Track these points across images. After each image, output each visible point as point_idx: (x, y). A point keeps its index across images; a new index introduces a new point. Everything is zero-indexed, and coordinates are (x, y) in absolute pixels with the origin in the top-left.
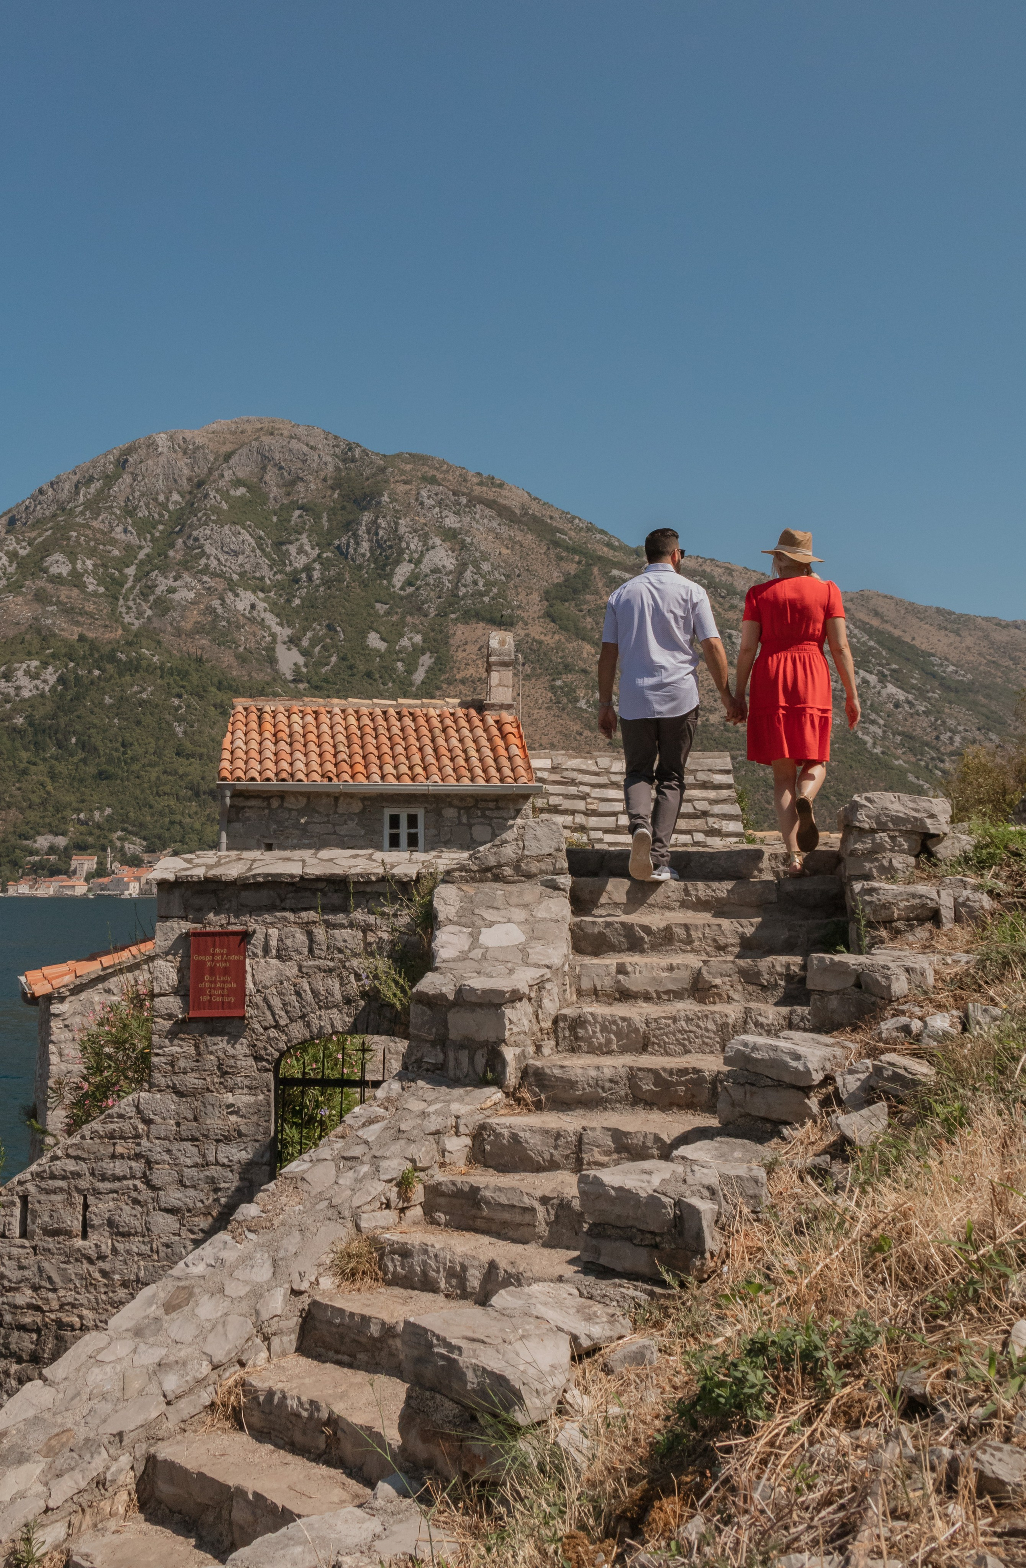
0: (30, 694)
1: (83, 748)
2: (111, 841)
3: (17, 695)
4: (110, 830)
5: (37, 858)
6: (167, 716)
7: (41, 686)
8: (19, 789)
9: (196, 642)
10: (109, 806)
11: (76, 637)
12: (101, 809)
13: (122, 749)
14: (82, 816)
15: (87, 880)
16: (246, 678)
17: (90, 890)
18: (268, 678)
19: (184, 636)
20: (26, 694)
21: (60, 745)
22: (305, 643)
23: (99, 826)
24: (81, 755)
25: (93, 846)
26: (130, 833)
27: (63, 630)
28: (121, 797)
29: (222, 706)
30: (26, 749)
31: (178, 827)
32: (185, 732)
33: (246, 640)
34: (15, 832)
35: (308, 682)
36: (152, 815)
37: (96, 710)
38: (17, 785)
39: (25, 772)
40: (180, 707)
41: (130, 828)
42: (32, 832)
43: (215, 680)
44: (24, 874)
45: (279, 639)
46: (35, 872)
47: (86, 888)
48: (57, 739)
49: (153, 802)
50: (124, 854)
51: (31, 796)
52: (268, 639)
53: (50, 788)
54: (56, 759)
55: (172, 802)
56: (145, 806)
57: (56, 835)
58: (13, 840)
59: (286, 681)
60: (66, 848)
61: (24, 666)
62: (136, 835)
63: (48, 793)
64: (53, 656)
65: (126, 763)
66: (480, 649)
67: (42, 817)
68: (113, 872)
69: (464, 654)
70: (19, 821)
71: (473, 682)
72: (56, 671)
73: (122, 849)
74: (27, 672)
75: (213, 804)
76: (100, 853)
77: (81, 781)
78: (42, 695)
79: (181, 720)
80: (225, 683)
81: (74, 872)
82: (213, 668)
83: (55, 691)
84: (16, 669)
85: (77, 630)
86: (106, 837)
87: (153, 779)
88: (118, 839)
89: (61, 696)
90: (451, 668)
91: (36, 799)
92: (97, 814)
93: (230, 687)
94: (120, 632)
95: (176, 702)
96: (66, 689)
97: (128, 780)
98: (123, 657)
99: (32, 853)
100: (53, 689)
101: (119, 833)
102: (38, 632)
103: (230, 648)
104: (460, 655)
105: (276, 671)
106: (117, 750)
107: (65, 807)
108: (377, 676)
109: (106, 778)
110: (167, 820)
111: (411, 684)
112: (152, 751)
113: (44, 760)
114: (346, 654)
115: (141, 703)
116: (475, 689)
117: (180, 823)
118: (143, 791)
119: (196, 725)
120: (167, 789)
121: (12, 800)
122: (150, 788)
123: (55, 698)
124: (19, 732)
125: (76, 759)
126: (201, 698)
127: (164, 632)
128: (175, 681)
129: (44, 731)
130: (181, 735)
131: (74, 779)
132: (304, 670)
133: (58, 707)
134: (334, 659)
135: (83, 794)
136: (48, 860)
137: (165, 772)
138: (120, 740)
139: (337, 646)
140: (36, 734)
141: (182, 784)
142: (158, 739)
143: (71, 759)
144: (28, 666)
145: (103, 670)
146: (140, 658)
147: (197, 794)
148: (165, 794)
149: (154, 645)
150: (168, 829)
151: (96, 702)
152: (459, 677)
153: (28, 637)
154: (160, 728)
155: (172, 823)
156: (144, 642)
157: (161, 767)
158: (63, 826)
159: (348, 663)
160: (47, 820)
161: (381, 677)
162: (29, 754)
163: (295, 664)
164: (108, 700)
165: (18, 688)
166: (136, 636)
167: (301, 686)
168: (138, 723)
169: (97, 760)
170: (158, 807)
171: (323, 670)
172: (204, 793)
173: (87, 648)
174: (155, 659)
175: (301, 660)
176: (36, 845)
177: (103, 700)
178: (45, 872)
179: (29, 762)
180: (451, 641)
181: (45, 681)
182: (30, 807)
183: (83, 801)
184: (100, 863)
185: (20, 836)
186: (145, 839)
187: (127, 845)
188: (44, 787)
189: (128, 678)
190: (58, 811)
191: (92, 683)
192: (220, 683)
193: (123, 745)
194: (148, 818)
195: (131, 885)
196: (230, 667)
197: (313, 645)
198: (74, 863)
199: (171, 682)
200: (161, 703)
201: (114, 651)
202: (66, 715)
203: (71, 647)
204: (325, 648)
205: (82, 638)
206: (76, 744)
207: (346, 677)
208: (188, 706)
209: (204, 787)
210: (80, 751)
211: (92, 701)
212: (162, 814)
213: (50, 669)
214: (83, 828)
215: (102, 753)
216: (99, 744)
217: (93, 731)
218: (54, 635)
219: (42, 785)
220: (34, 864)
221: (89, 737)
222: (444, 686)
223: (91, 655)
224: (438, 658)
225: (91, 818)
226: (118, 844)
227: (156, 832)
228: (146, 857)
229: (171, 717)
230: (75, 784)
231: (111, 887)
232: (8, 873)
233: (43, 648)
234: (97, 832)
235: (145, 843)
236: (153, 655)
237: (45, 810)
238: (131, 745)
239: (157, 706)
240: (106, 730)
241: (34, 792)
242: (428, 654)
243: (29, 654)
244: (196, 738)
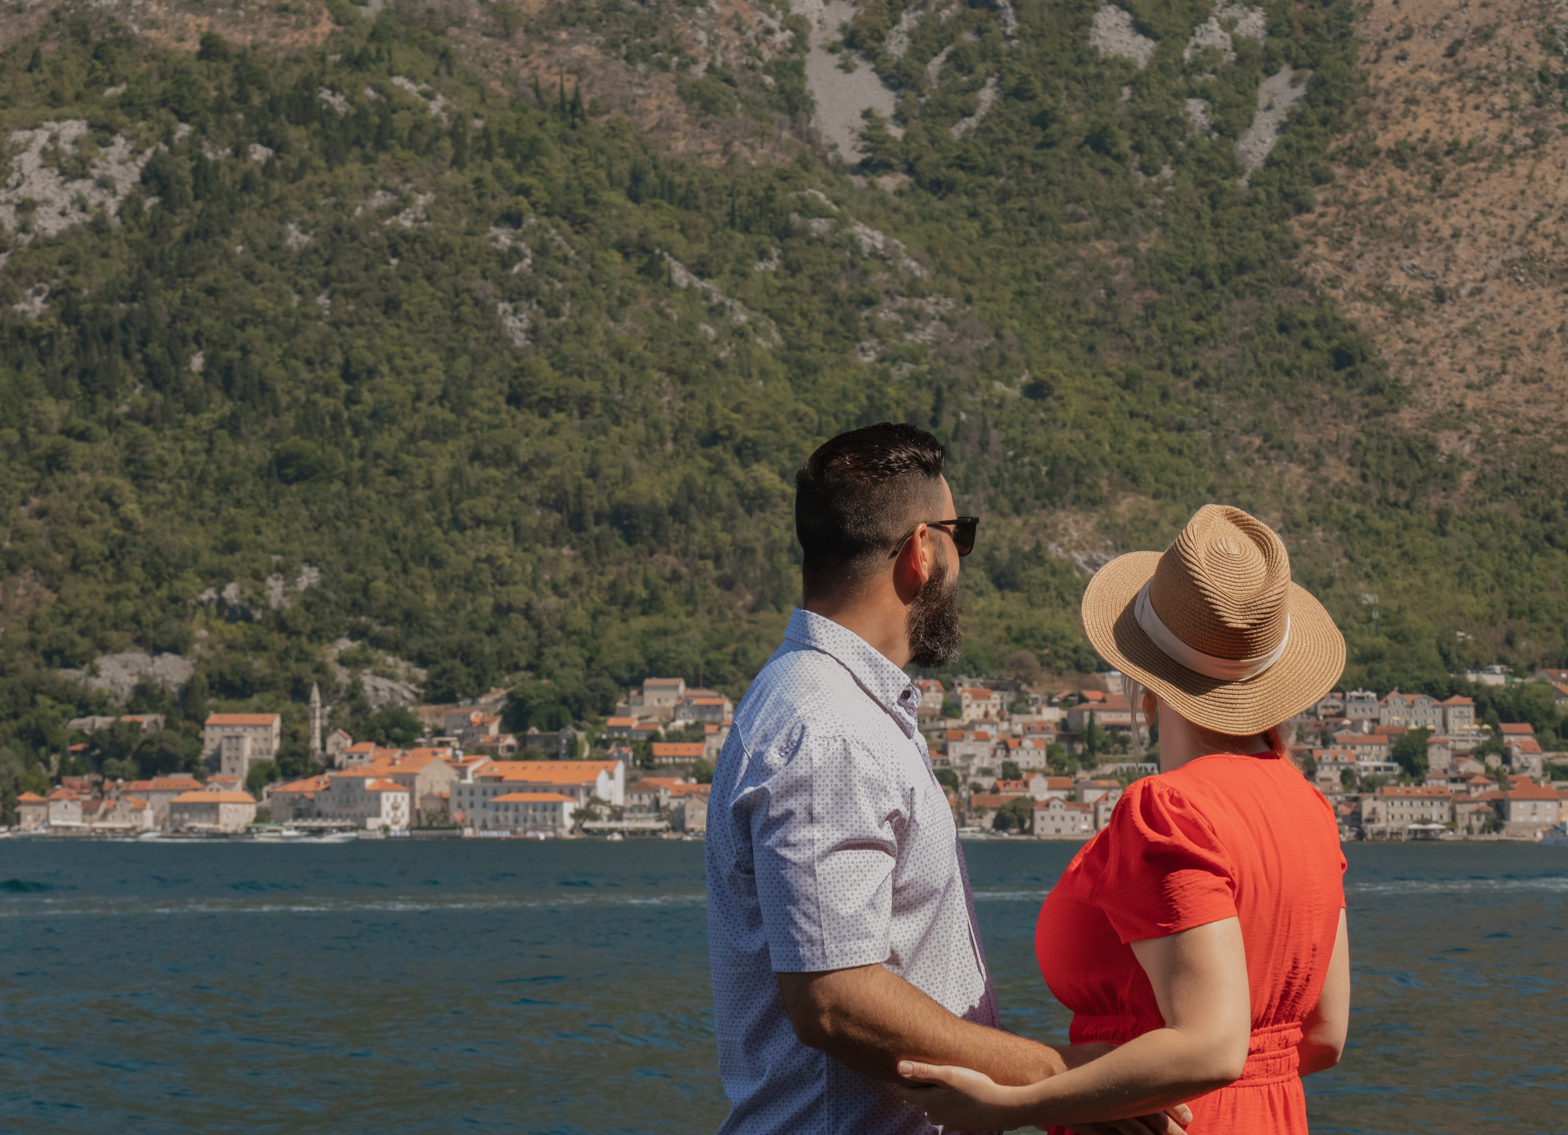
0: (64, 223)
1: (227, 386)
2: (321, 669)
3: (24, 228)
4: (316, 635)
5: (101, 722)
6: (477, 284)
7: (94, 198)
8: (41, 513)
9: (560, 53)
10: (310, 561)
11: (193, 46)
12: (286, 571)
13: (344, 387)
14: (231, 592)
15: (253, 786)
16: (716, 161)
17: (262, 816)
18: (784, 160)
19: (520, 35)
20: (49, 223)
21: (155, 378)
22: (897, 47)
23: (281, 624)
24: (220, 406)
25: (266, 685)
26: (378, 642)
27: (153, 24)
28: (346, 533)
29: (645, 250)
30: (58, 393)
31: (519, 622)
32: (533, 332)
33: (714, 41)
34: (32, 645)
35: (910, 170)
36: (443, 588)
37: (262, 268)
38: (35, 502)
39: (54, 462)
40: (516, 254)
41: (377, 628)
42: (84, 644)
43: (622, 168)
44: (65, 770)
45: (815, 37)
46: (98, 765)
47: (251, 811)
48: (146, 360)
49: (443, 549)
50: (361, 709)
51: (76, 533)
52: (782, 37)
53: (131, 509)
54: (147, 421)
55: (502, 549)
56: (418, 559)
57: (157, 650)
58: (28, 667)
59: (839, 168)
60: (187, 691)
61: (42, 137)
62: (394, 648)
63: (127, 524)
64: (127, 104)
65: (357, 430)
66: (1451, 53)
67: (113, 598)
68: (330, 764)
69: (1402, 69)
70: (43, 610)
71: (1431, 156)
72: (137, 152)
73: (354, 692)
74: (50, 157)
75: (625, 551)
76: (289, 705)
77: (224, 486)
78: (99, 227)
79: (519, 294)
80: (652, 178)
81: (215, 764)
82: (613, 132)
83: (137, 213)
84: (20, 149)
85: (197, 23)
86: (304, 657)
87: (440, 476)
88: (343, 661)
89: (156, 230)
90: (1360, 115)
91: (90, 543)
92: (275, 587)
93: (667, 190)
94: (326, 26)
95: (504, 238)
96: (169, 204)
97: (365, 480)
98: (338, 103)
99: (85, 708)
100: (130, 208)
101: (345, 644)
102: (80, 32)
103: (664, 67)
104: (1389, 72)
105: (810, 138)
106: (328, 390)
107: (180, 567)
108: (1125, 145)
109: (299, 478)
110: (486, 603)
111: (1235, 170)
112: (437, 390)
113: (113, 423)
114: (1024, 79)
115: (397, 244)
116: (1438, 179)
117: (527, 611)
118: (411, 515)
119: (566, 308)
120: (483, 506)
121: (22, 547)
122: (434, 503)
123: (138, 235)
124: (35, 341)
125: (206, 419)
126: (580, 224)
127: (460, 23)
128: (498, 174)
129: (108, 336)
130: (520, 341)
131: (202, 480)
132: (896, 132)
133: (149, 263)
134: (987, 95)
135: (231, 525)
136: (135, 727)
137: (476, 456)
138: (338, 358)
139: (996, 55)
140: (83, 345)
141: (529, 490)
142: (451, 354)
143: (190, 421)
144: (54, 138)
145: (279, 147)
146: (390, 104)
147: (576, 522)
148: (479, 522)
149: (429, 64)
150: (492, 631)
151: (261, 242)
152: (1385, 141)
153: (49, 49)
154: (458, 320)
155: (502, 610)
156: (402, 55)
157: (465, 441)
158: (175, 625)
159: (1033, 107)
160: (128, 607)
161: (1137, 148)
162: (65, 406)
163: (867, 114)
164: (295, 237)
165: (26, 207)
166: (374, 36)
167: (888, 183)
168: (391, 306)
169: (271, 423)
170: (458, 562)
171: (956, 132)
172: (599, 518)
173: (227, 78)
174: (435, 107)
175: (885, 102)
176: (99, 684)
177: (281, 236)
178: (128, 764)
179: (68, 432)
180: (1359, 29)
181: (105, 184)
182: (75, 567)
183: (232, 547)
184: (290, 736)
185: (48, 656)
186: (422, 661)
187: (368, 680)
188: (115, 506)
189: (353, 169)
190: (158, 579)
191: (247, 184)
192: (636, 177)
193: (348, 375)
194: (431, 597)
195: (387, 800)
196: (665, 126)
197: (920, 52)
198: (212, 737)
199: (488, 176)
200: (457, 241)
201: (308, 84)
202: (171, 286)
203: (179, 75)
204: (958, 62)
205: (210, 48)
206: (205, 375)
207: (1028, 151)
208: (542, 251)
209: (596, 500)
210: (217, 396)
211: (248, 240)
212: (469, 584)
213: (120, 146)
214: (236, 631)
215: (284, 400)
216: (274, 371)
217: (255, 334)
218: (128, 42)
219: (109, 498)
220: (94, 741)
221: (244, 350)
222: (1340, 171)
223: (242, 98)
224: (1318, 84)
225: (258, 599)
226: (343, 676)
227: (455, 638)
228: (427, 716)
229: (490, 287)
230: (208, 496)
231: (325, 806)
232: (19, 769)
233: (94, 83)
234: (278, 641)
235: (422, 674)
236: (429, 96)
237: (122, 575)
238: (371, 372)
239: (445, 252)
240: (295, 331)
241: (84, 522)
242: (1286, 73)
243: (55, 99)
244: (570, 347)
